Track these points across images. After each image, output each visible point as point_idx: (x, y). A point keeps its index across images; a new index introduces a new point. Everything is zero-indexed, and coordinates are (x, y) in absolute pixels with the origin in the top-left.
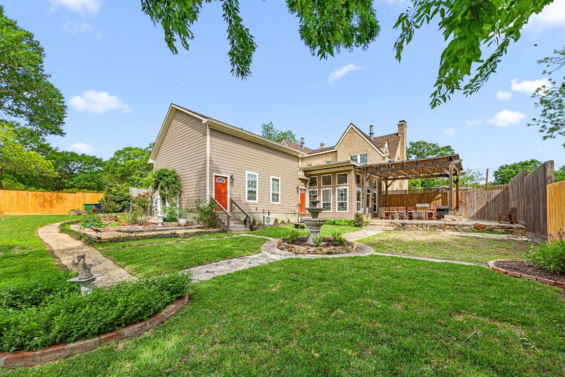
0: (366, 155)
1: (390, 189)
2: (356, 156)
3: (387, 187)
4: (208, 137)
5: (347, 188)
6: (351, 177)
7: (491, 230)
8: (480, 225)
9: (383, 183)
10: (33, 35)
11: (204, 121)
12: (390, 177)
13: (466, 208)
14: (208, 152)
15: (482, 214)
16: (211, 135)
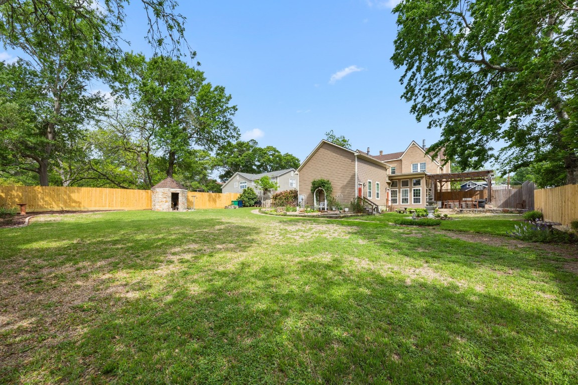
0: (425, 163)
1: (443, 188)
2: (417, 164)
3: (441, 186)
4: (356, 162)
5: (421, 188)
6: (423, 182)
7: (511, 212)
8: (506, 210)
9: (438, 184)
10: (224, 88)
11: (356, 154)
12: (443, 180)
13: (496, 201)
14: (356, 171)
15: (506, 204)
16: (358, 161)
